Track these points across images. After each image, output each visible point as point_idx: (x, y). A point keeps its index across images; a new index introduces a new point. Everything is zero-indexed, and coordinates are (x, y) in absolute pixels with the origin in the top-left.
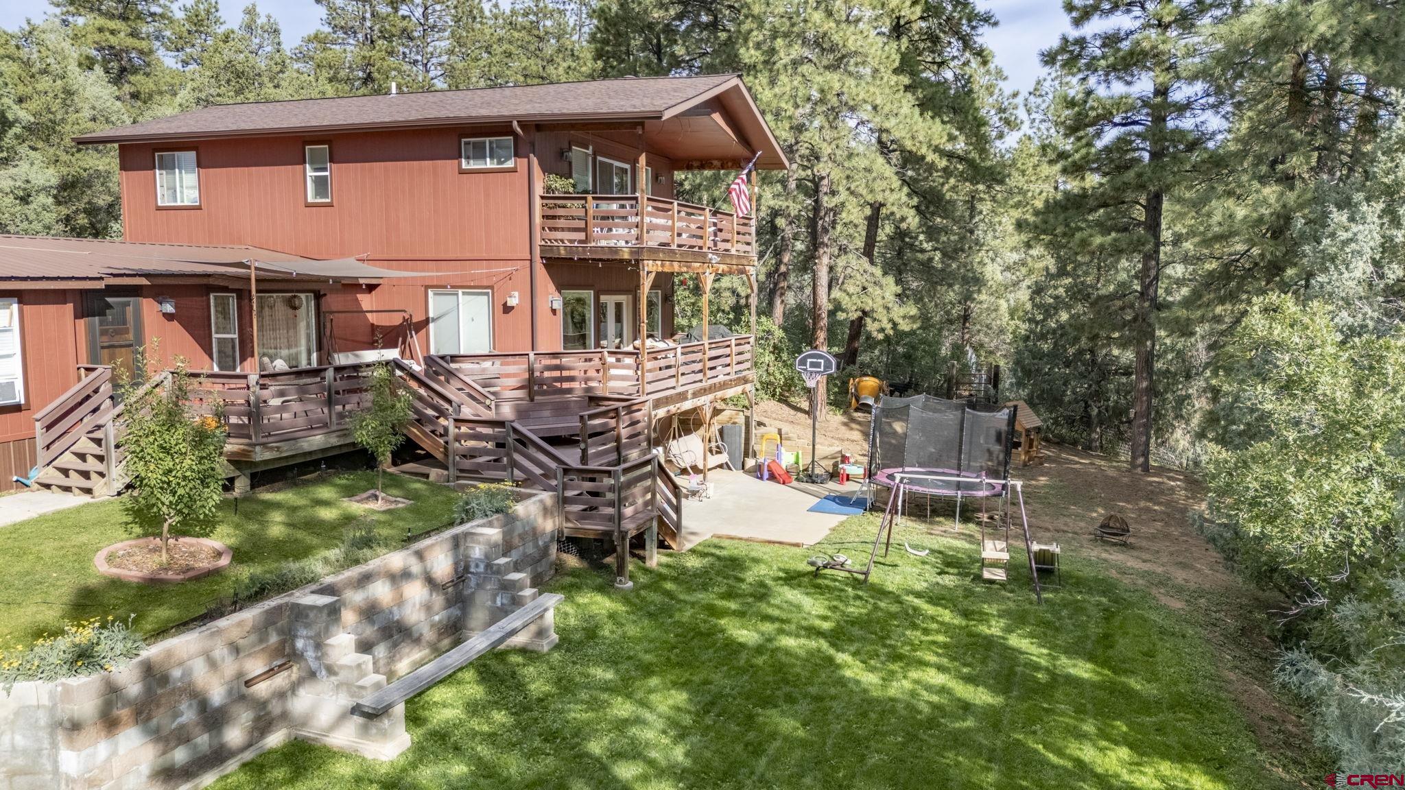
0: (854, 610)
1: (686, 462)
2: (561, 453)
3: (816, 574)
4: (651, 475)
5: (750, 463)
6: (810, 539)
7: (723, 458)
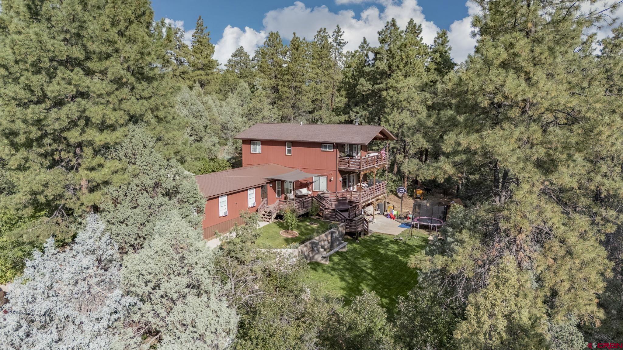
0: (403, 248)
1: (369, 213)
2: (343, 214)
3: (396, 241)
4: (363, 220)
5: (385, 213)
6: (396, 233)
7: (379, 212)
